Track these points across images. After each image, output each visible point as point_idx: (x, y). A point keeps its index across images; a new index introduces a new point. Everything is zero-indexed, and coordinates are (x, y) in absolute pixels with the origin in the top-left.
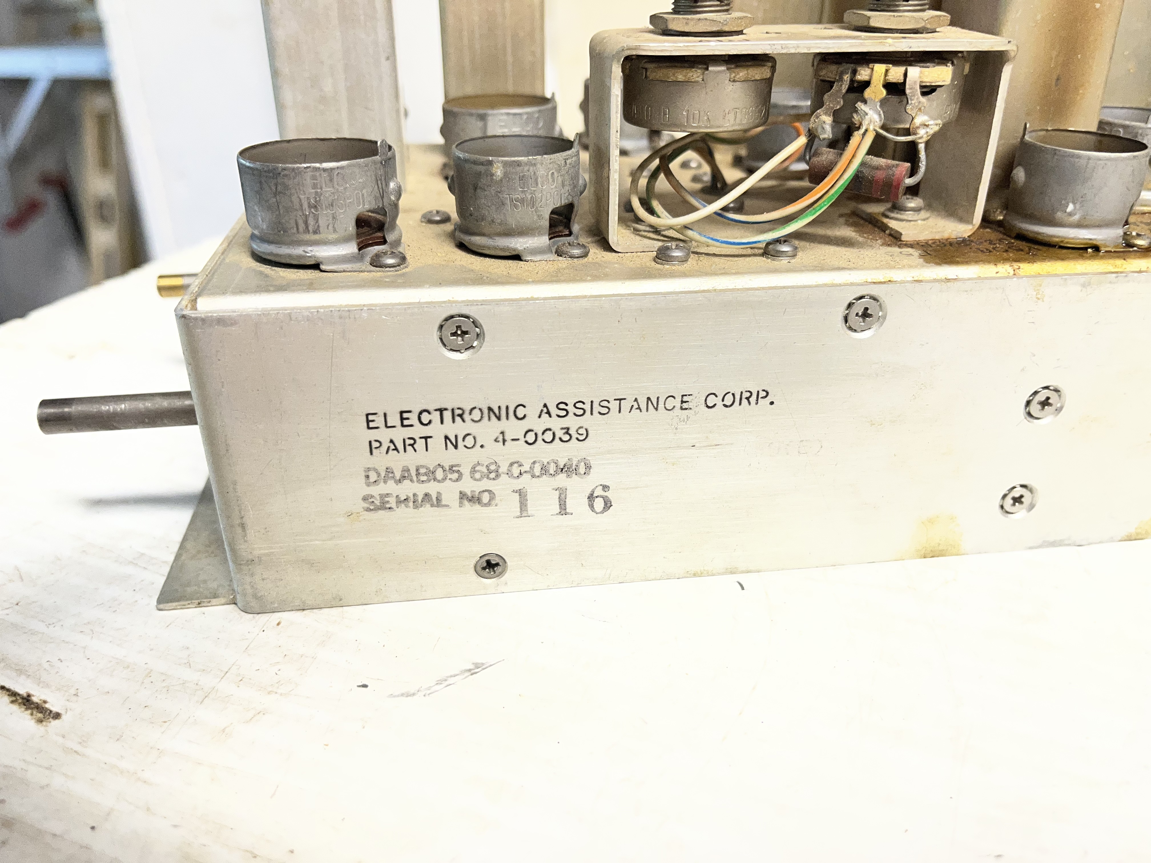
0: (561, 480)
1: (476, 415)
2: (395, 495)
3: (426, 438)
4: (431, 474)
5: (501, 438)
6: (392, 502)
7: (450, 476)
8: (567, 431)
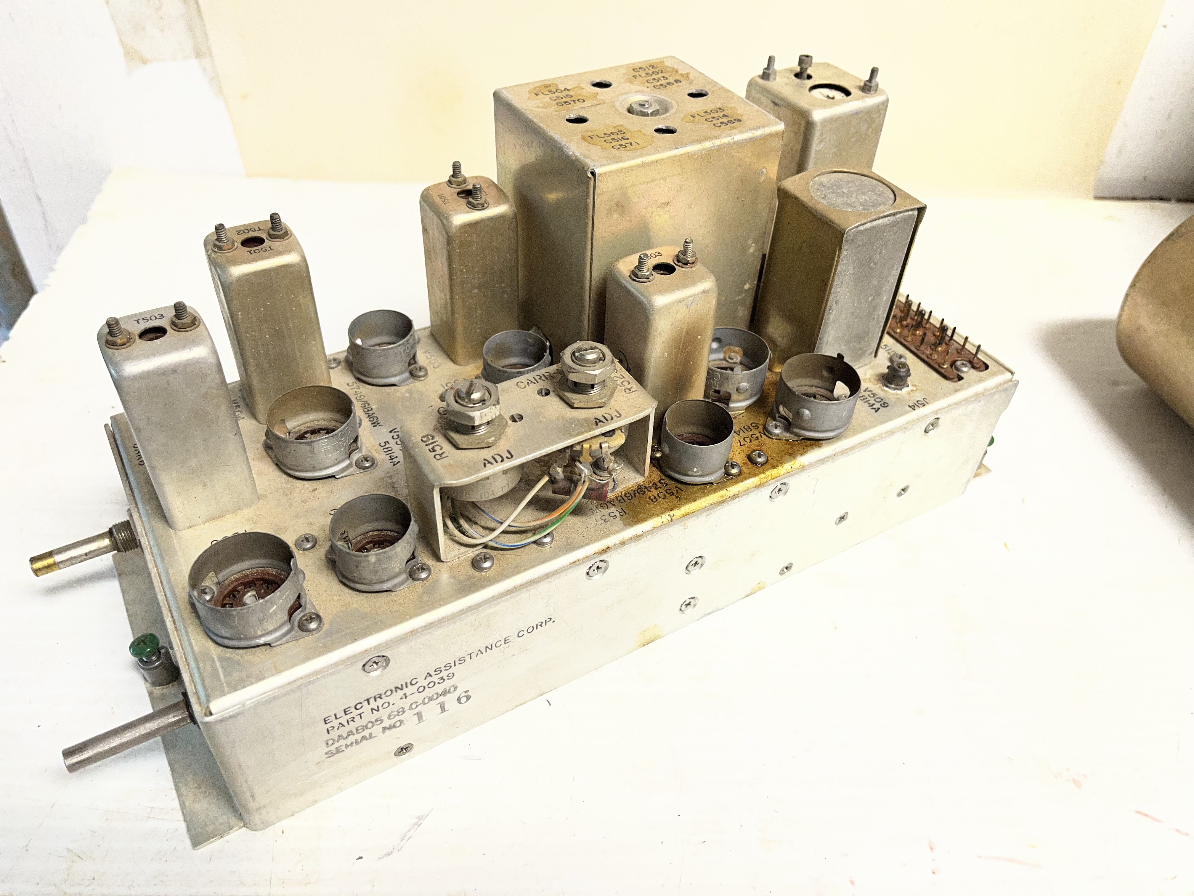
0: (441, 699)
1: (389, 693)
2: (344, 745)
3: (360, 715)
4: (366, 727)
5: (404, 696)
6: (343, 748)
7: (376, 724)
8: (442, 678)
